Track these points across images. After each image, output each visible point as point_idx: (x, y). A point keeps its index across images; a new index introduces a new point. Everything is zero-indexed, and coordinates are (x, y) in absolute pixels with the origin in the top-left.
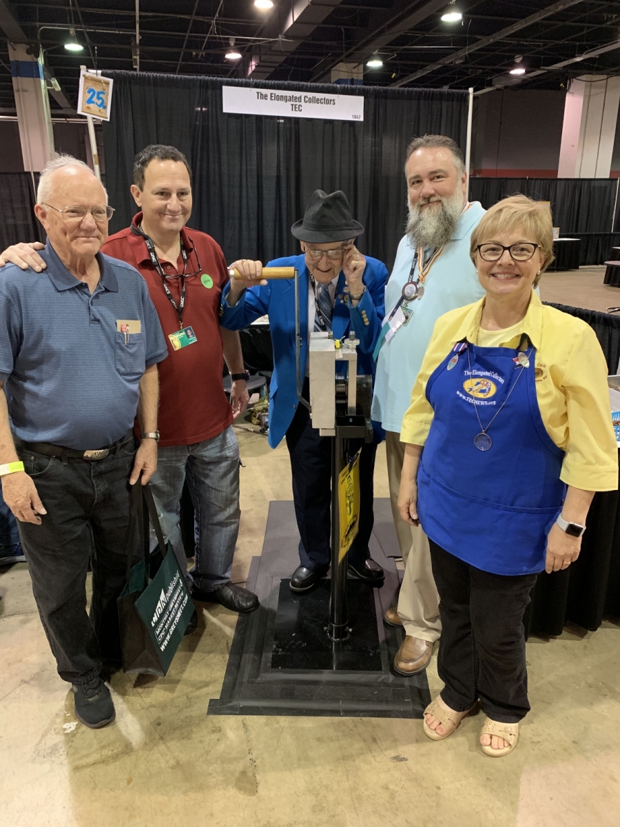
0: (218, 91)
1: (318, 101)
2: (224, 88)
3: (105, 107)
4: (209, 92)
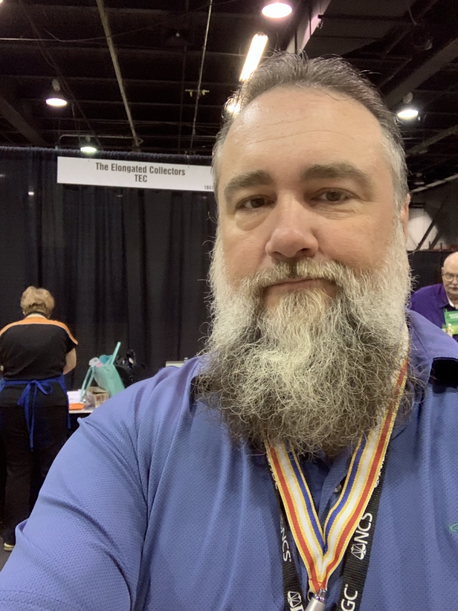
0: (53, 162)
1: (165, 171)
2: (60, 159)
4: (44, 162)
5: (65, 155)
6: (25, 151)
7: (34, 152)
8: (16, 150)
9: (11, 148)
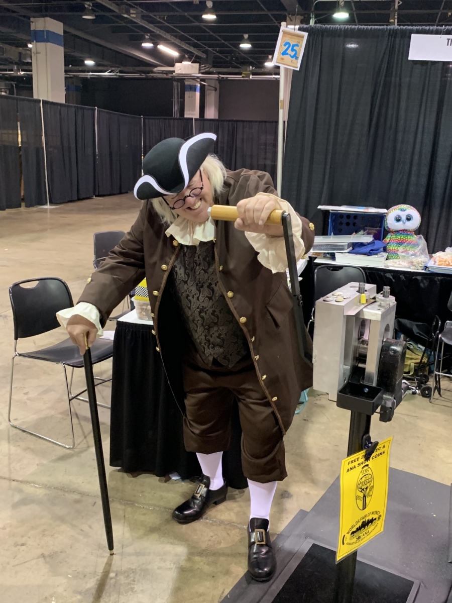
0: (406, 39)
2: (413, 36)
3: (297, 58)
4: (398, 40)
5: (418, 32)
6: (383, 29)
7: (390, 30)
8: (374, 29)
9: (369, 27)
